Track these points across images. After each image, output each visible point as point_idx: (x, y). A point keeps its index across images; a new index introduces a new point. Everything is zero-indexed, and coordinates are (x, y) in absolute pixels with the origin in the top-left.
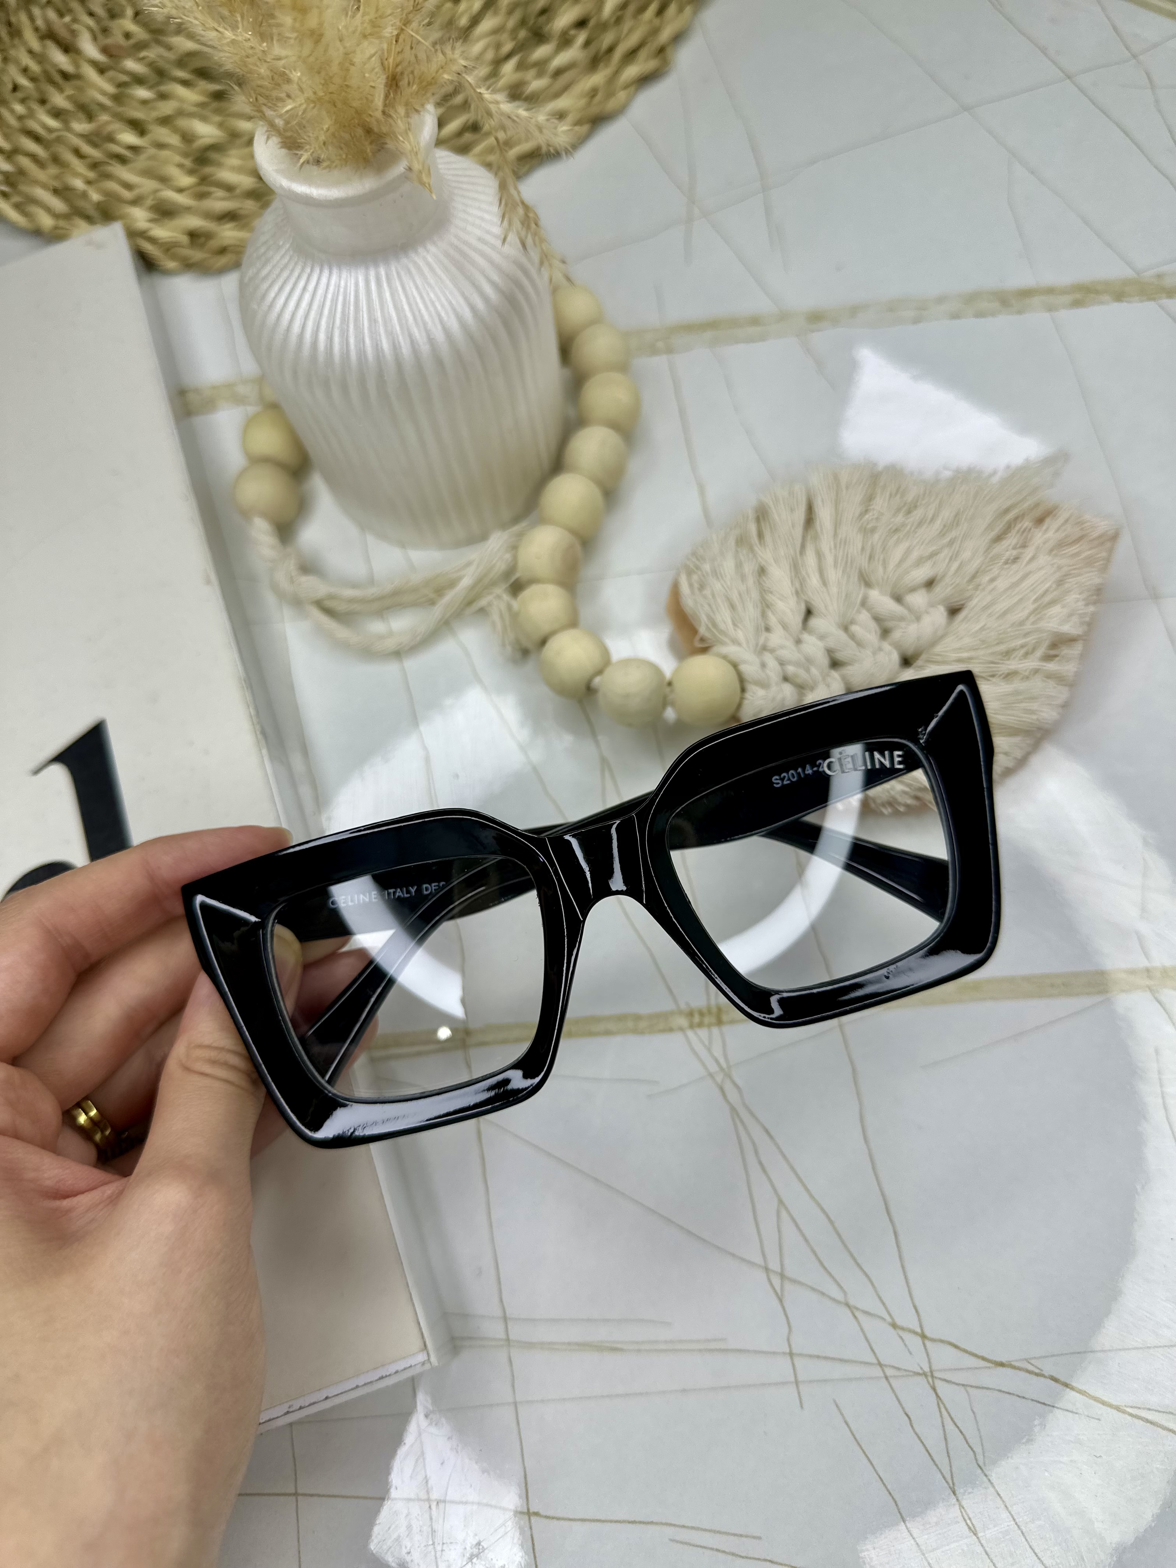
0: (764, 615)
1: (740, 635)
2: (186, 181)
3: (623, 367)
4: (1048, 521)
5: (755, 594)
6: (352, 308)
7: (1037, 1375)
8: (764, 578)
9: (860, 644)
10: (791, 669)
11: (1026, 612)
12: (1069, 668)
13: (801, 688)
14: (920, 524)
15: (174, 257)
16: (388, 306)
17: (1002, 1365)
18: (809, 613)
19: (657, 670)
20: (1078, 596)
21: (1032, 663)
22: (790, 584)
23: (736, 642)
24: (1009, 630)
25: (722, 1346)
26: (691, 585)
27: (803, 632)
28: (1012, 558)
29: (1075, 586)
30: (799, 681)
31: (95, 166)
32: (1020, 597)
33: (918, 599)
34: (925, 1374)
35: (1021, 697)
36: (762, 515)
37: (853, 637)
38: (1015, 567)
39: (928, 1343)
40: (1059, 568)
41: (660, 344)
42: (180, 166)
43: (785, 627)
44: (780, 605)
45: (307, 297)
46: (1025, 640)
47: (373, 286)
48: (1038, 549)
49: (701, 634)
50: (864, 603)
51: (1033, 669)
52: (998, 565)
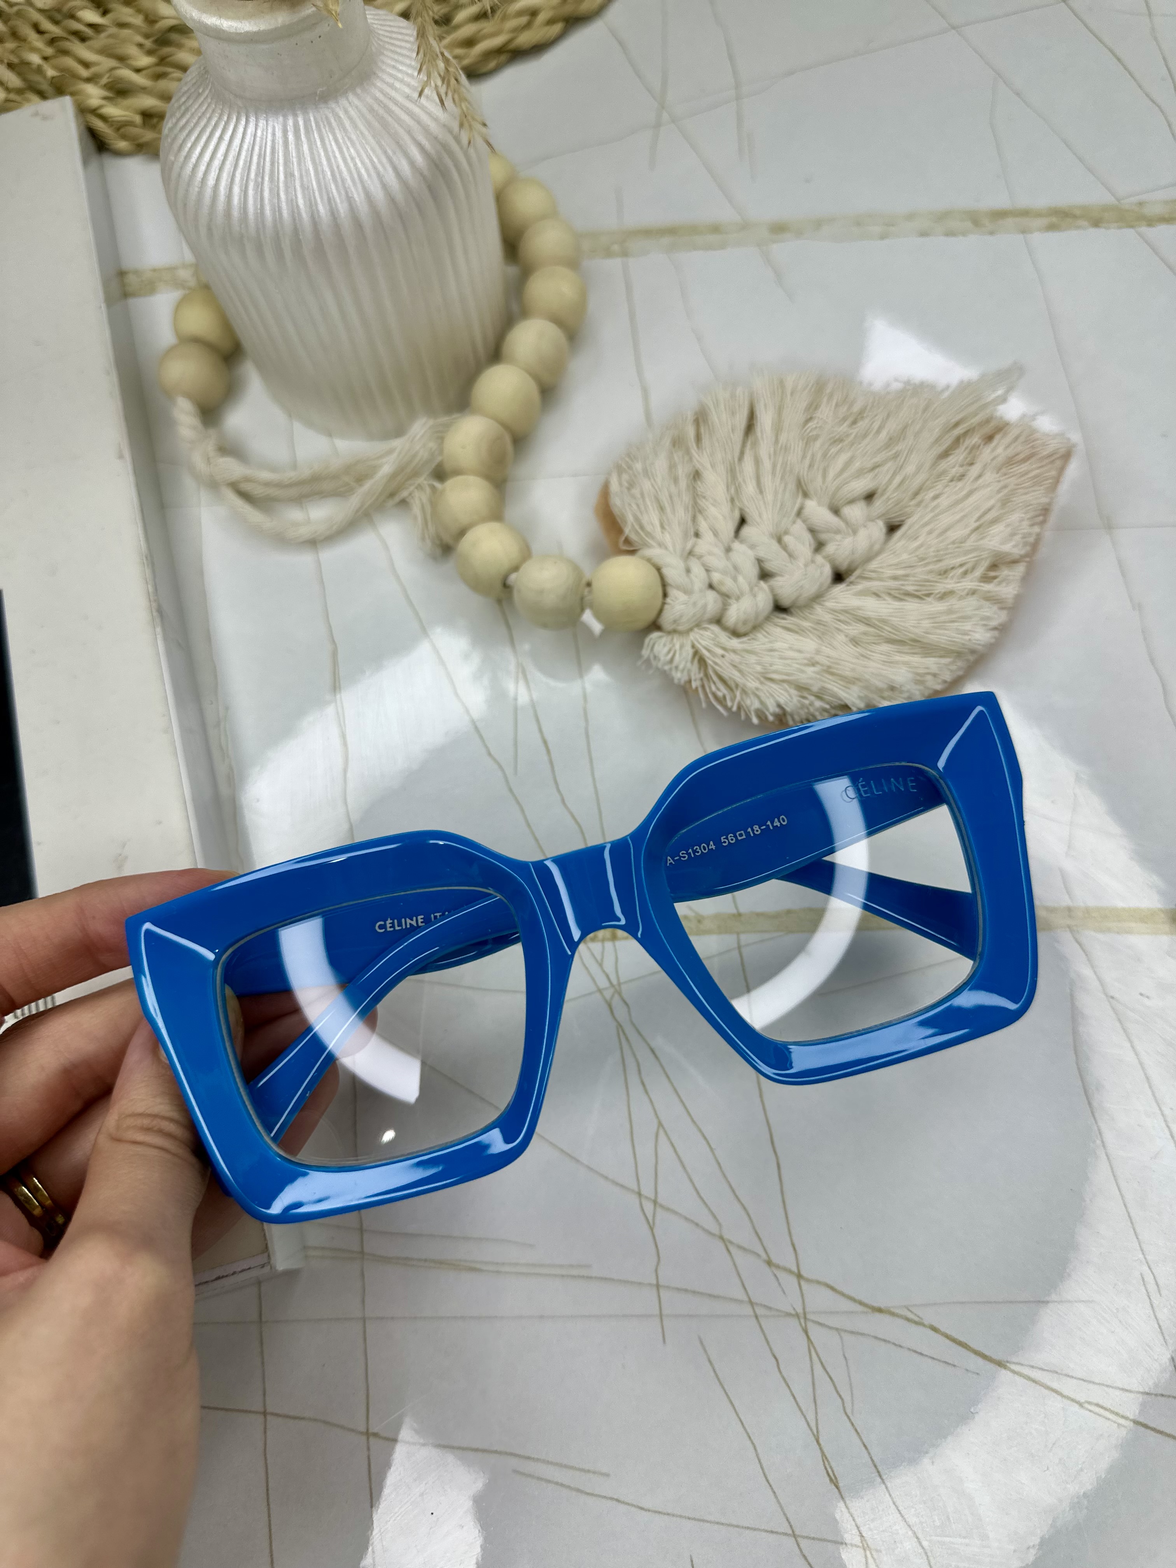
0: (694, 519)
1: (667, 538)
2: (145, 61)
4: (997, 437)
5: (686, 498)
7: (916, 1323)
8: (699, 483)
9: (791, 555)
10: (716, 577)
11: (967, 531)
12: (1008, 590)
13: (725, 597)
14: (865, 436)
15: (124, 137)
17: (880, 1310)
18: (743, 521)
19: (576, 570)
20: (1023, 515)
21: (968, 584)
22: (725, 490)
23: (661, 545)
24: (950, 546)
25: (583, 1272)
26: (621, 484)
27: (736, 541)
28: (958, 475)
29: (1019, 505)
30: (724, 589)
31: (52, 41)
32: (962, 514)
33: (856, 512)
35: (954, 616)
36: (701, 419)
37: (785, 548)
38: (960, 484)
39: (803, 1283)
40: (1005, 487)
41: (616, 248)
42: (140, 46)
43: (716, 534)
44: (712, 511)
46: (964, 558)
47: (291, 137)
48: (985, 467)
49: (625, 535)
50: (799, 513)
51: (971, 589)
52: (943, 481)
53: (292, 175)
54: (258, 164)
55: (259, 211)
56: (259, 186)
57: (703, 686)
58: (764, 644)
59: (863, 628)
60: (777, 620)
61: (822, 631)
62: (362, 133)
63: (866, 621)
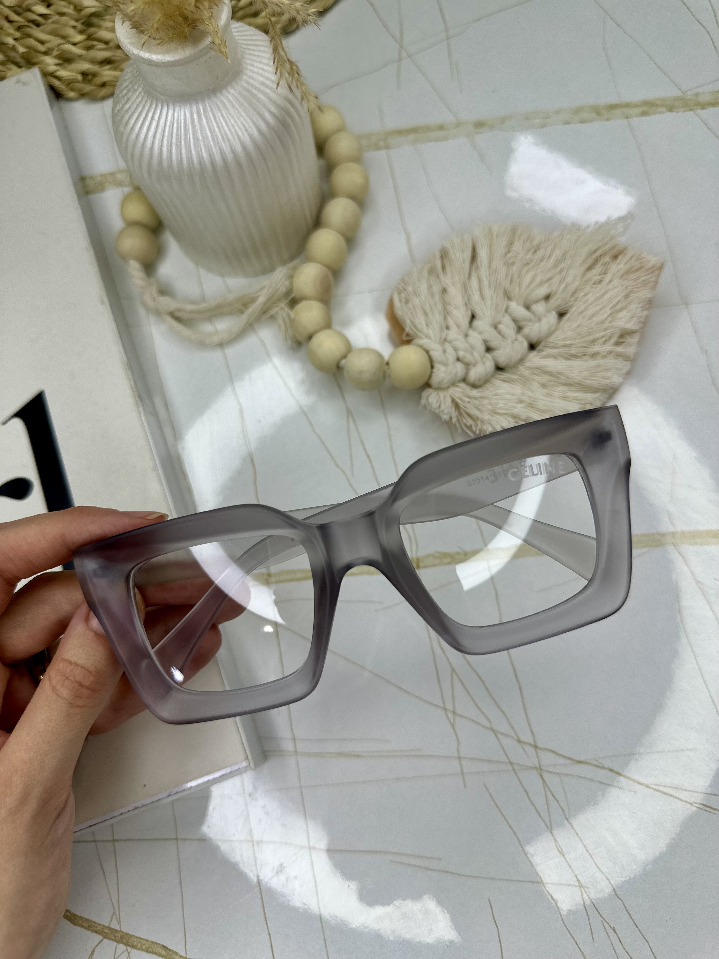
0: (445, 318)
1: (431, 332)
2: (79, 38)
3: (357, 159)
4: (620, 258)
5: (440, 306)
6: (182, 130)
7: (601, 767)
8: (446, 296)
9: (503, 337)
10: (461, 354)
11: (606, 315)
12: (630, 350)
13: (468, 365)
14: (542, 260)
15: (72, 90)
16: (205, 129)
17: (580, 762)
18: (473, 317)
19: (379, 356)
20: (637, 305)
21: (608, 347)
22: (462, 298)
23: (428, 337)
24: (595, 326)
25: (419, 753)
26: (400, 301)
27: (470, 329)
28: (598, 281)
29: (635, 299)
30: (466, 360)
31: (19, 29)
32: (602, 305)
33: (539, 308)
34: (536, 768)
35: (600, 369)
36: (444, 255)
37: (499, 332)
38: (600, 286)
39: (538, 750)
40: (627, 287)
41: (381, 143)
42: (74, 27)
43: (458, 326)
44: (455, 312)
45: (154, 124)
46: (604, 333)
47: (195, 116)
48: (614, 275)
49: (407, 332)
50: (506, 311)
51: (608, 351)
52: (589, 285)
53: (198, 139)
54: (177, 134)
55: (180, 162)
56: (179, 147)
57: (458, 420)
58: (491, 392)
59: (548, 378)
60: (498, 376)
61: (525, 381)
62: (237, 109)
63: (550, 373)
